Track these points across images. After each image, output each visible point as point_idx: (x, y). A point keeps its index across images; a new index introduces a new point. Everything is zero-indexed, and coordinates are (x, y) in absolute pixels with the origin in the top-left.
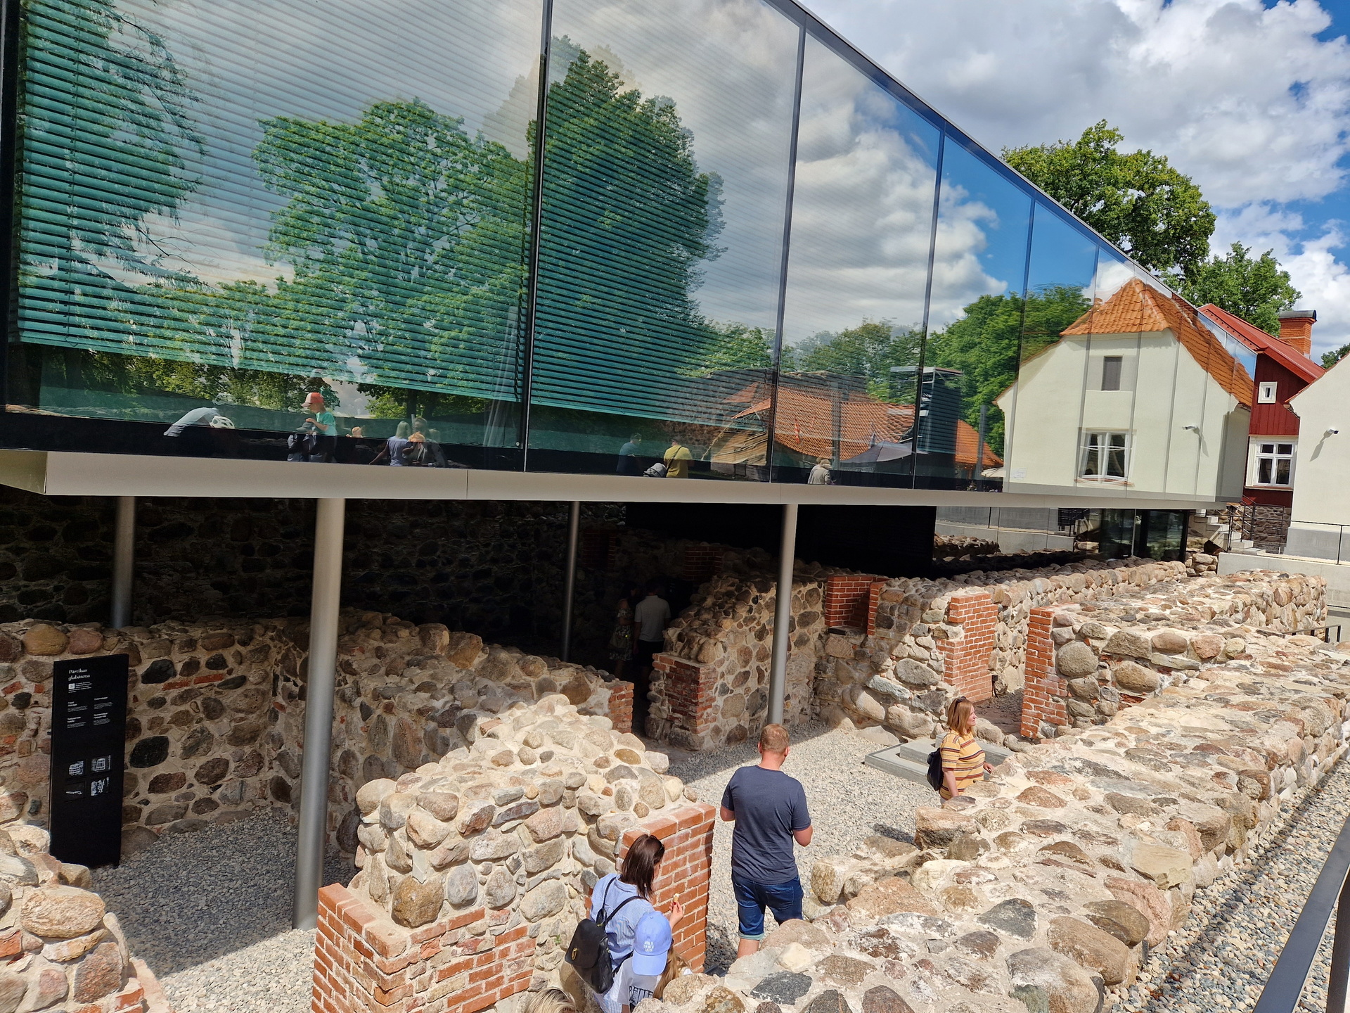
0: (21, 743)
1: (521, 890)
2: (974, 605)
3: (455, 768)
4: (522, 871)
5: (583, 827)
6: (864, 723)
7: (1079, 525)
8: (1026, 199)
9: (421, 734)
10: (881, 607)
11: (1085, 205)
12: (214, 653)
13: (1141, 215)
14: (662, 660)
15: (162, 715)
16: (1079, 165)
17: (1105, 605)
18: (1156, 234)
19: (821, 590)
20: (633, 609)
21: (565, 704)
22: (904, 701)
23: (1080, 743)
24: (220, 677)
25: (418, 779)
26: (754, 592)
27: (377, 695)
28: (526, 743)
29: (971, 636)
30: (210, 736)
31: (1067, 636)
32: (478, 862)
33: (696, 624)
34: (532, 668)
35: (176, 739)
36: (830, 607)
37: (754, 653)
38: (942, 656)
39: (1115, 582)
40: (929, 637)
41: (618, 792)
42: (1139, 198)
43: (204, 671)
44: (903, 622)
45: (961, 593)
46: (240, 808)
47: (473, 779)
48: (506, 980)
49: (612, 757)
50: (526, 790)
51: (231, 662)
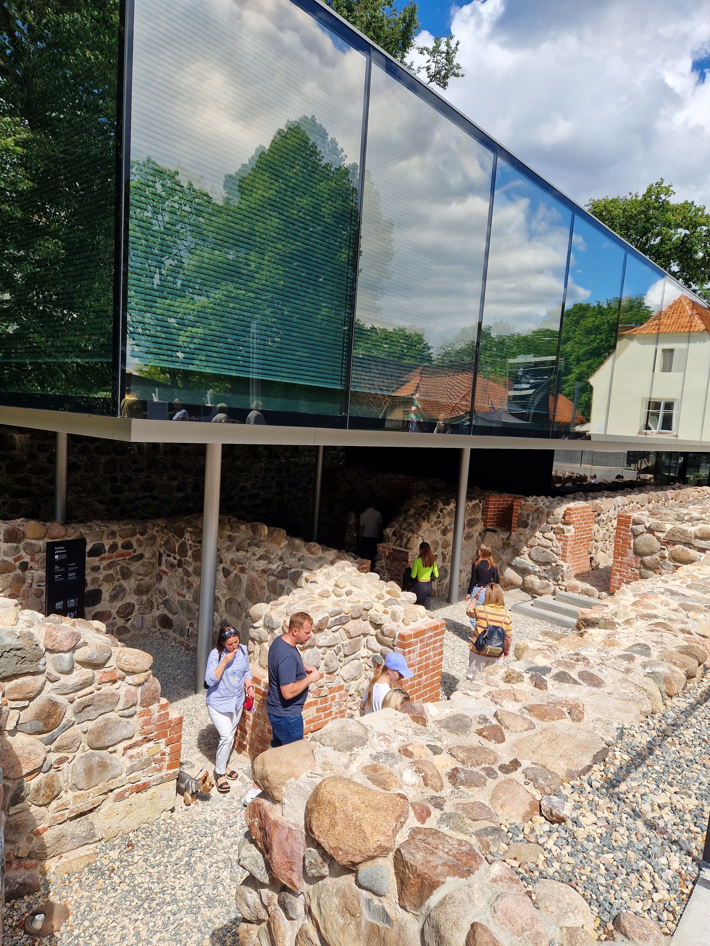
0: (24, 591)
1: (341, 664)
2: (581, 513)
3: (300, 598)
4: (341, 654)
5: (373, 631)
6: (508, 587)
7: (641, 464)
8: (622, 252)
9: (265, 584)
10: (521, 514)
11: (647, 240)
12: (126, 540)
13: (686, 247)
14: (383, 547)
15: (98, 576)
16: (644, 212)
17: (665, 511)
18: (696, 260)
19: (481, 505)
20: (358, 518)
21: (349, 567)
22: (535, 573)
23: (660, 582)
24: (129, 554)
25: (282, 603)
26: (441, 506)
27: (233, 562)
28: (336, 585)
29: (578, 532)
30: (124, 589)
31: (641, 531)
32: (320, 647)
33: (404, 526)
34: (313, 550)
35: (106, 590)
36: (487, 515)
37: (440, 544)
38: (560, 544)
39: (667, 499)
40: (552, 533)
41: (392, 612)
42: (686, 235)
43: (120, 550)
44: (535, 524)
45: (572, 505)
46: (142, 632)
47: (312, 603)
48: (334, 713)
49: (385, 594)
50: (344, 609)
51: (135, 545)
